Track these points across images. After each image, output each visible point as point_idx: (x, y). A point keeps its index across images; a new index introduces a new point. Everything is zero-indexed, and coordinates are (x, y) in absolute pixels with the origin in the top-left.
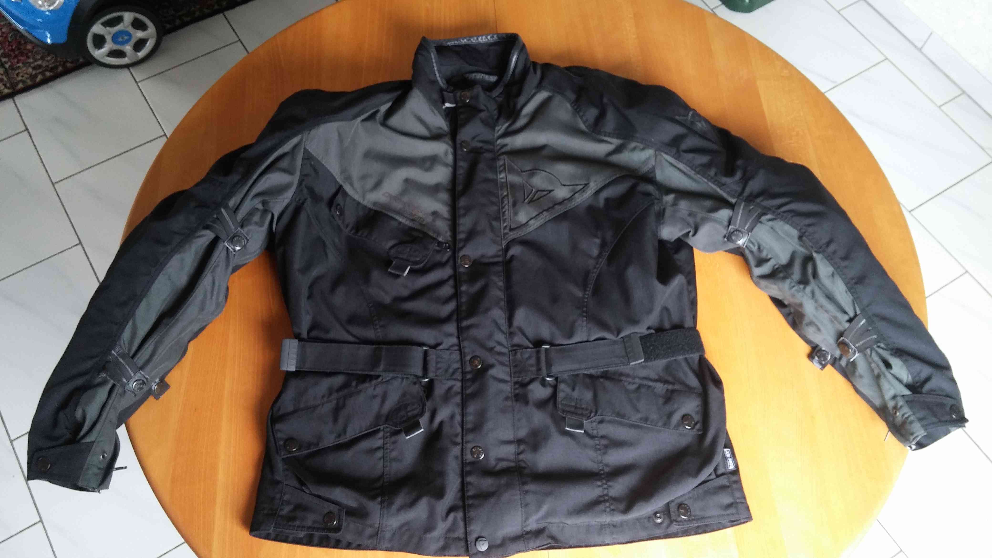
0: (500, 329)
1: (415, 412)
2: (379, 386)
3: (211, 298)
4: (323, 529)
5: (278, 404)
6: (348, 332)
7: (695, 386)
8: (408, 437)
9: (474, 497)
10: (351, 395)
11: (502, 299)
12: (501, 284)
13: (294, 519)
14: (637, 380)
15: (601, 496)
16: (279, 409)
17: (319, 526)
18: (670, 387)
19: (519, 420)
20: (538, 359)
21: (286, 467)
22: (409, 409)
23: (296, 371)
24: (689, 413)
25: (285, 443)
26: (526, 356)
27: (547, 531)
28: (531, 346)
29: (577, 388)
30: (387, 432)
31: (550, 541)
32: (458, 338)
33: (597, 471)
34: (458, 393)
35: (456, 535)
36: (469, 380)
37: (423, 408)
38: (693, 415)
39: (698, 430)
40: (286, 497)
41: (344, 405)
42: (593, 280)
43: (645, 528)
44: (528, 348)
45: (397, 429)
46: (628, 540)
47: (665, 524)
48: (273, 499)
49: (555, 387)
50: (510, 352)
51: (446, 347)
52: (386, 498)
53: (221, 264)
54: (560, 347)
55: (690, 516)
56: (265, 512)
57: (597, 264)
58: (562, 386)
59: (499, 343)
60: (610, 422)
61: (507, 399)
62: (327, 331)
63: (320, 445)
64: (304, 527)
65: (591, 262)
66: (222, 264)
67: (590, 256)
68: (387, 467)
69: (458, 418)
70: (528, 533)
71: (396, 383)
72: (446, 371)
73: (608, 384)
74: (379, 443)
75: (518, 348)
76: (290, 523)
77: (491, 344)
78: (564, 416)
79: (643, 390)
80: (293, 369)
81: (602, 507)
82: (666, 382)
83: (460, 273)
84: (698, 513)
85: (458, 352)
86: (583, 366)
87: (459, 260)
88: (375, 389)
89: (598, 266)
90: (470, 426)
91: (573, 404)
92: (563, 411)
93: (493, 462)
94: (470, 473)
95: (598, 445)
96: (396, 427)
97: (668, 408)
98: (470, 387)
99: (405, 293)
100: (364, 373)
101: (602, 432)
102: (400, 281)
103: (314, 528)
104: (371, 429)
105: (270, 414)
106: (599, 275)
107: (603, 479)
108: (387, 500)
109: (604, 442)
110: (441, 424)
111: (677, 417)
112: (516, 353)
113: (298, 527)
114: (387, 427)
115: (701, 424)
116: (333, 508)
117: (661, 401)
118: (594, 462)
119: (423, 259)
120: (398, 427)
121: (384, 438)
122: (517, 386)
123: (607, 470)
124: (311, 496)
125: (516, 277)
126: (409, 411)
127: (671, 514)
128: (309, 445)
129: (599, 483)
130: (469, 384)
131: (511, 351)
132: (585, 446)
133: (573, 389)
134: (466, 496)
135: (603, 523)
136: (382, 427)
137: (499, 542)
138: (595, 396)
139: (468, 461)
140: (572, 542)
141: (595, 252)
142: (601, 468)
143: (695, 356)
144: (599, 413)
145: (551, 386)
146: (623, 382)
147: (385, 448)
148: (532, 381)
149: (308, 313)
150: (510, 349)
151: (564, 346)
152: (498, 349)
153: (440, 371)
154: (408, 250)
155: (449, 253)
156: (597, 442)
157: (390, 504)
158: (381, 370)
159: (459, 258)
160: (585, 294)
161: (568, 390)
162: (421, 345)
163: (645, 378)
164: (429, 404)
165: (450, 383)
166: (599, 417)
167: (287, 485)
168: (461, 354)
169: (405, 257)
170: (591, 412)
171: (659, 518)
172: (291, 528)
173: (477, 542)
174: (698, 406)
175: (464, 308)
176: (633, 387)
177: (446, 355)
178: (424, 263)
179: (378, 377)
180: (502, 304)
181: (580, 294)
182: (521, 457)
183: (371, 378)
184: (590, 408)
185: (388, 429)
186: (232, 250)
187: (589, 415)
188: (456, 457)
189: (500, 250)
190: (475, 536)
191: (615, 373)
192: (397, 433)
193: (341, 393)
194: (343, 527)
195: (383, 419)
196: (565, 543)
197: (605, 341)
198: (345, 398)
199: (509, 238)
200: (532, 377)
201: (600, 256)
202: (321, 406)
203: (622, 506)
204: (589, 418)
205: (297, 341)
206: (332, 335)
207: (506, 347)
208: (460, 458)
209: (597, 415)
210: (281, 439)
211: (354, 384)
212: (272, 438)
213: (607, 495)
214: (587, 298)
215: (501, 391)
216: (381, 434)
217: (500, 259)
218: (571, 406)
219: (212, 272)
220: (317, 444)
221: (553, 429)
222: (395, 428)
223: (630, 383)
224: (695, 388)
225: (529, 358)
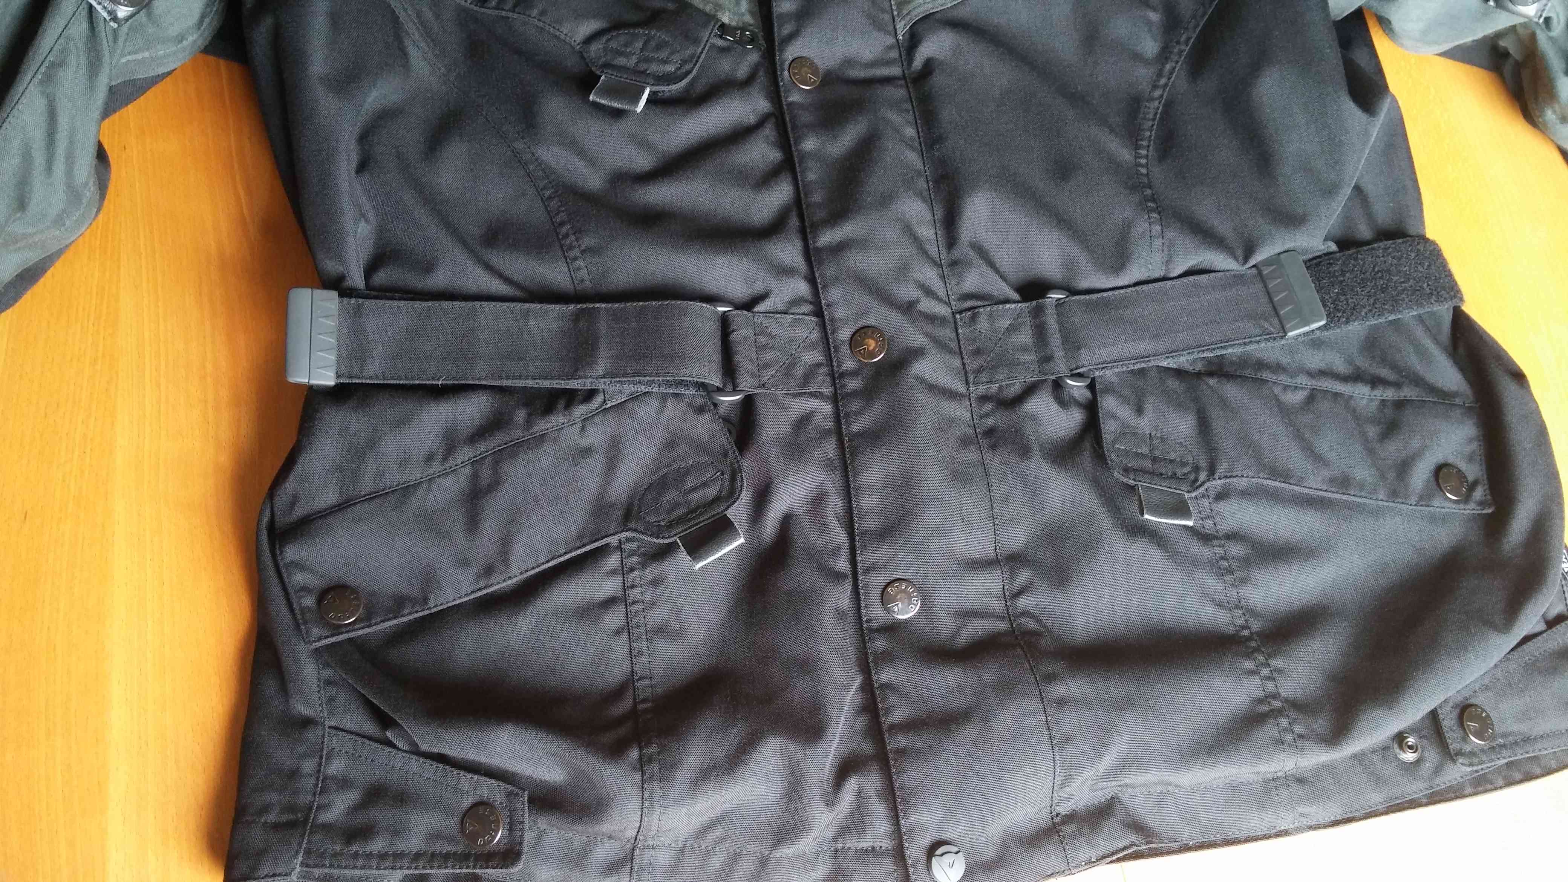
0: (925, 253)
1: (711, 492)
2: (597, 420)
3: (49, 168)
4: (463, 858)
5: (290, 486)
6: (489, 267)
7: (1454, 388)
8: (701, 564)
9: (910, 726)
10: (513, 450)
11: (919, 174)
12: (910, 132)
13: (364, 833)
14: (1303, 380)
15: (1260, 701)
16: (294, 500)
17: (448, 848)
18: (1390, 394)
19: (1006, 499)
20: (1040, 332)
21: (327, 673)
22: (690, 483)
23: (337, 385)
24: (1451, 460)
25: (320, 600)
26: (1005, 323)
27: (1119, 809)
28: (1016, 296)
29: (1149, 406)
30: (632, 554)
31: (1133, 838)
32: (812, 280)
33: (1232, 630)
34: (827, 433)
35: (866, 843)
36: (854, 394)
37: (733, 479)
38: (1463, 466)
39: (1482, 504)
40: (335, 767)
41: (495, 484)
42: (1154, 120)
43: (1378, 780)
44: (1007, 301)
45: (661, 541)
46: (1339, 817)
47: (1428, 766)
48: (294, 774)
49: (1092, 409)
50: (958, 316)
51: (781, 307)
52: (653, 749)
53: (72, 59)
54: (1094, 296)
55: (1493, 737)
56: (272, 817)
57: (1160, 75)
58: (1108, 403)
59: (929, 292)
60: (1246, 494)
61: (965, 442)
62: (428, 268)
63: (431, 604)
64: (398, 856)
65: (1143, 74)
66: (77, 62)
67: (1137, 57)
68: (640, 653)
69: (835, 503)
70: (1071, 818)
71: (646, 411)
72: (788, 371)
73: (1232, 391)
74: (611, 586)
75: (979, 303)
76: (354, 848)
77: (907, 292)
78: (1132, 482)
79: (1324, 406)
80: (327, 379)
81: (1269, 730)
82: (1375, 382)
83: (790, 104)
84: (1515, 727)
85: (813, 319)
86: (1162, 345)
87: (786, 73)
88: (583, 428)
89: (1163, 81)
90: (870, 524)
91: (1145, 450)
92: (1126, 470)
93: (947, 624)
94: (887, 657)
95: (1222, 558)
96: (658, 538)
97: (1393, 449)
98: (860, 413)
99: (643, 162)
100: (546, 384)
101: (1226, 525)
102: (625, 125)
103: (433, 855)
104: (584, 546)
105: (266, 519)
106: (1169, 105)
107: (1257, 650)
108: (659, 752)
109: (1236, 550)
110: (787, 520)
111: (1421, 474)
112: (974, 319)
113: (382, 856)
114: (628, 540)
115: (1486, 487)
116: (487, 788)
117: (1372, 431)
118: (1220, 605)
119: (687, 67)
120: (663, 538)
121: (624, 571)
122: (988, 407)
123: (1256, 626)
124: (415, 757)
125: (947, 114)
126: (694, 489)
127: (1447, 735)
128: (400, 603)
129: (1249, 665)
130: (854, 405)
131: (960, 312)
132: (1195, 563)
133: (1139, 410)
134: (885, 727)
135: (1270, 776)
136: (613, 540)
137: (991, 853)
138: (1204, 425)
139: (875, 625)
140: (1189, 835)
141: (1150, 47)
142: (1240, 622)
143: (1444, 311)
144: (1221, 470)
145: (1079, 404)
146: (1270, 384)
147: (630, 600)
148: (1030, 390)
149: (363, 215)
150: (957, 305)
151: (1105, 294)
152: (927, 305)
153: (772, 372)
154: (639, 44)
155: (753, 57)
156: (1220, 551)
157: (669, 768)
158: (601, 373)
159: (786, 66)
160: (1137, 156)
161: (1125, 413)
162: (711, 299)
163: (1323, 373)
164: (747, 464)
165: (804, 405)
166: (1219, 482)
167: (336, 728)
168: (823, 326)
169: (632, 62)
170: (1197, 469)
171: (1410, 747)
172: (360, 862)
173: (934, 860)
174: (1470, 441)
175: (817, 197)
176: (1296, 398)
177: (780, 328)
178: (691, 76)
179: (590, 395)
180: (922, 184)
181: (1125, 155)
182: (1024, 602)
183: (570, 398)
184: (1190, 459)
185: (634, 546)
186: (105, 14)
187: (1192, 477)
188: (841, 615)
189: (890, 48)
190: (925, 841)
191: (1244, 362)
192: (663, 553)
193: (482, 447)
194: (525, 848)
195: (618, 514)
196: (1173, 840)
197: (1212, 275)
198: (499, 457)
199: (914, 13)
200: (1029, 380)
201: (1164, 54)
202: (425, 486)
203: (1321, 724)
204: (1194, 485)
205: (334, 294)
206: (440, 279)
207: (946, 303)
208: (851, 618)
209: (1216, 476)
210: (305, 589)
211: (520, 415)
212: (276, 590)
213: (1275, 696)
214: (1146, 166)
215: (951, 422)
216: (613, 561)
217: (895, 71)
218: (1143, 456)
219: (41, 82)
220: (426, 600)
221: (1104, 521)
222: (657, 541)
223: (1286, 388)
224: (1455, 395)
225: (1012, 329)
